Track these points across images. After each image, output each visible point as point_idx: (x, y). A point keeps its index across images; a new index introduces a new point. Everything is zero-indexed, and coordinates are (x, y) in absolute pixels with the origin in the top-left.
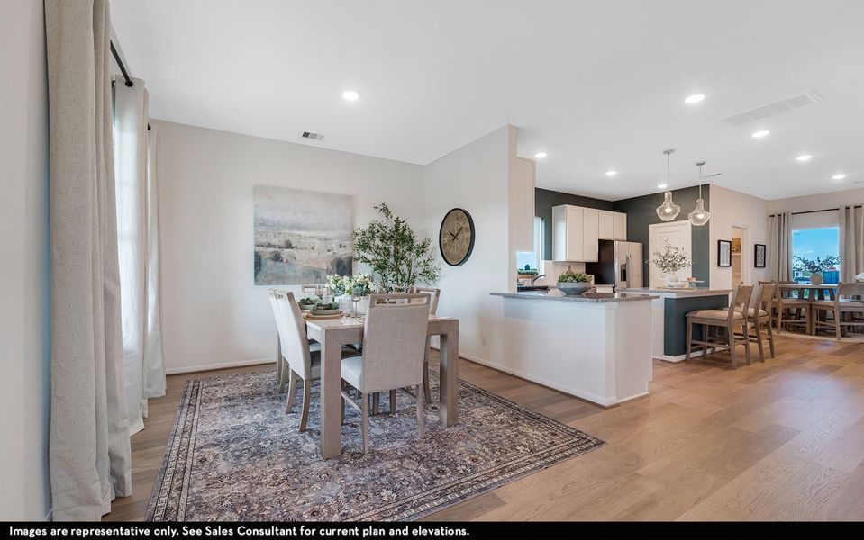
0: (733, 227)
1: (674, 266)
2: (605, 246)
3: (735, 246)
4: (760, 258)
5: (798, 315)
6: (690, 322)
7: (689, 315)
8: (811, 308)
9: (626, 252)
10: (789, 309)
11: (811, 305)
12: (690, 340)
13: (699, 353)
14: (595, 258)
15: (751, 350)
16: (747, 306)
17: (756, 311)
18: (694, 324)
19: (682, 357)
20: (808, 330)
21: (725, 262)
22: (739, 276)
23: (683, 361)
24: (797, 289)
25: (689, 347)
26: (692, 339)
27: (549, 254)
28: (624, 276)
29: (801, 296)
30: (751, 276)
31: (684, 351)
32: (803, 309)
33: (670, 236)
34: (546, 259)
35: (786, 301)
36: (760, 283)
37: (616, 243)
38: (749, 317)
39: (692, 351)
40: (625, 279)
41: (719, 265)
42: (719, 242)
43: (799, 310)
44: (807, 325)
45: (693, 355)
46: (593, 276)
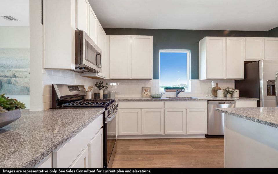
27: (195, 75)
28: (273, 91)
37: (262, 63)
40: (274, 94)
46: (238, 91)
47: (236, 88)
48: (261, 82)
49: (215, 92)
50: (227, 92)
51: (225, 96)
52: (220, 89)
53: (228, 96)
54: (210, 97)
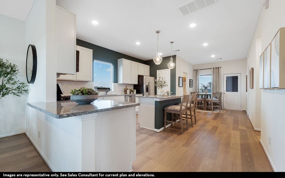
0: (184, 73)
1: (161, 86)
2: (140, 78)
3: (184, 80)
4: (191, 84)
5: (201, 103)
6: (166, 112)
7: (166, 108)
8: (205, 101)
9: (148, 80)
10: (199, 102)
11: (205, 100)
12: (165, 121)
13: (170, 125)
14: (136, 83)
15: (188, 122)
16: (187, 104)
17: (190, 105)
18: (167, 113)
19: (162, 129)
20: (204, 109)
21: (181, 85)
22: (185, 90)
23: (162, 131)
24: (201, 95)
25: (165, 124)
26: (167, 120)
27: (116, 80)
28: (147, 90)
29: (202, 97)
30: (189, 90)
31: (163, 126)
32: (203, 102)
33: (164, 75)
34: (114, 82)
35: (198, 99)
36: (191, 93)
37: (144, 77)
38: (188, 108)
39: (166, 125)
40: (148, 92)
41: (179, 86)
42: (179, 77)
43: (201, 102)
44: (204, 107)
45: (167, 127)
46: (135, 90)
47: (134, 89)
48: (144, 86)
49: (125, 91)
50: (131, 91)
51: (130, 93)
52: (128, 89)
53: (132, 93)
54: (123, 93)
